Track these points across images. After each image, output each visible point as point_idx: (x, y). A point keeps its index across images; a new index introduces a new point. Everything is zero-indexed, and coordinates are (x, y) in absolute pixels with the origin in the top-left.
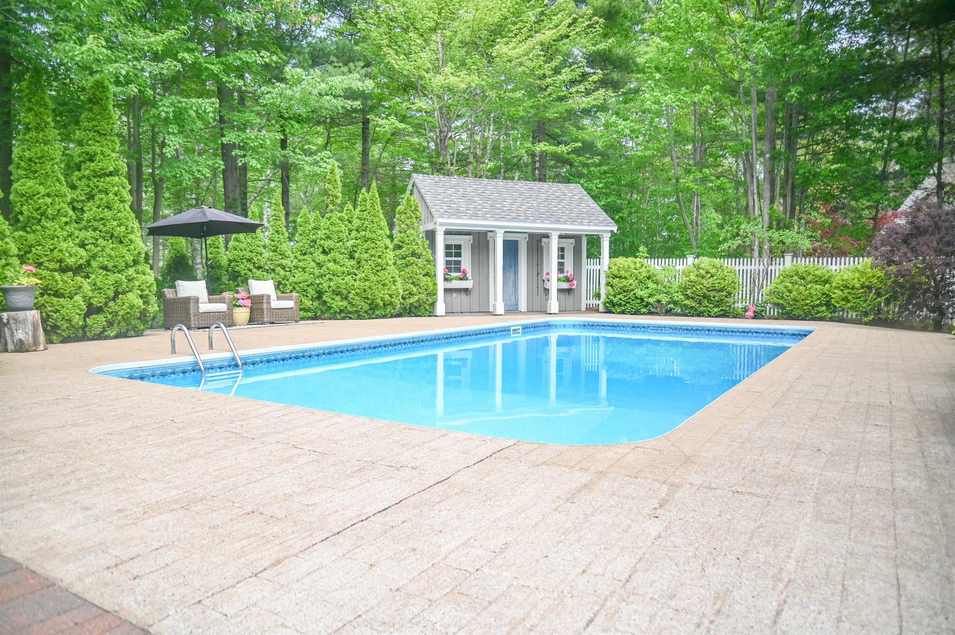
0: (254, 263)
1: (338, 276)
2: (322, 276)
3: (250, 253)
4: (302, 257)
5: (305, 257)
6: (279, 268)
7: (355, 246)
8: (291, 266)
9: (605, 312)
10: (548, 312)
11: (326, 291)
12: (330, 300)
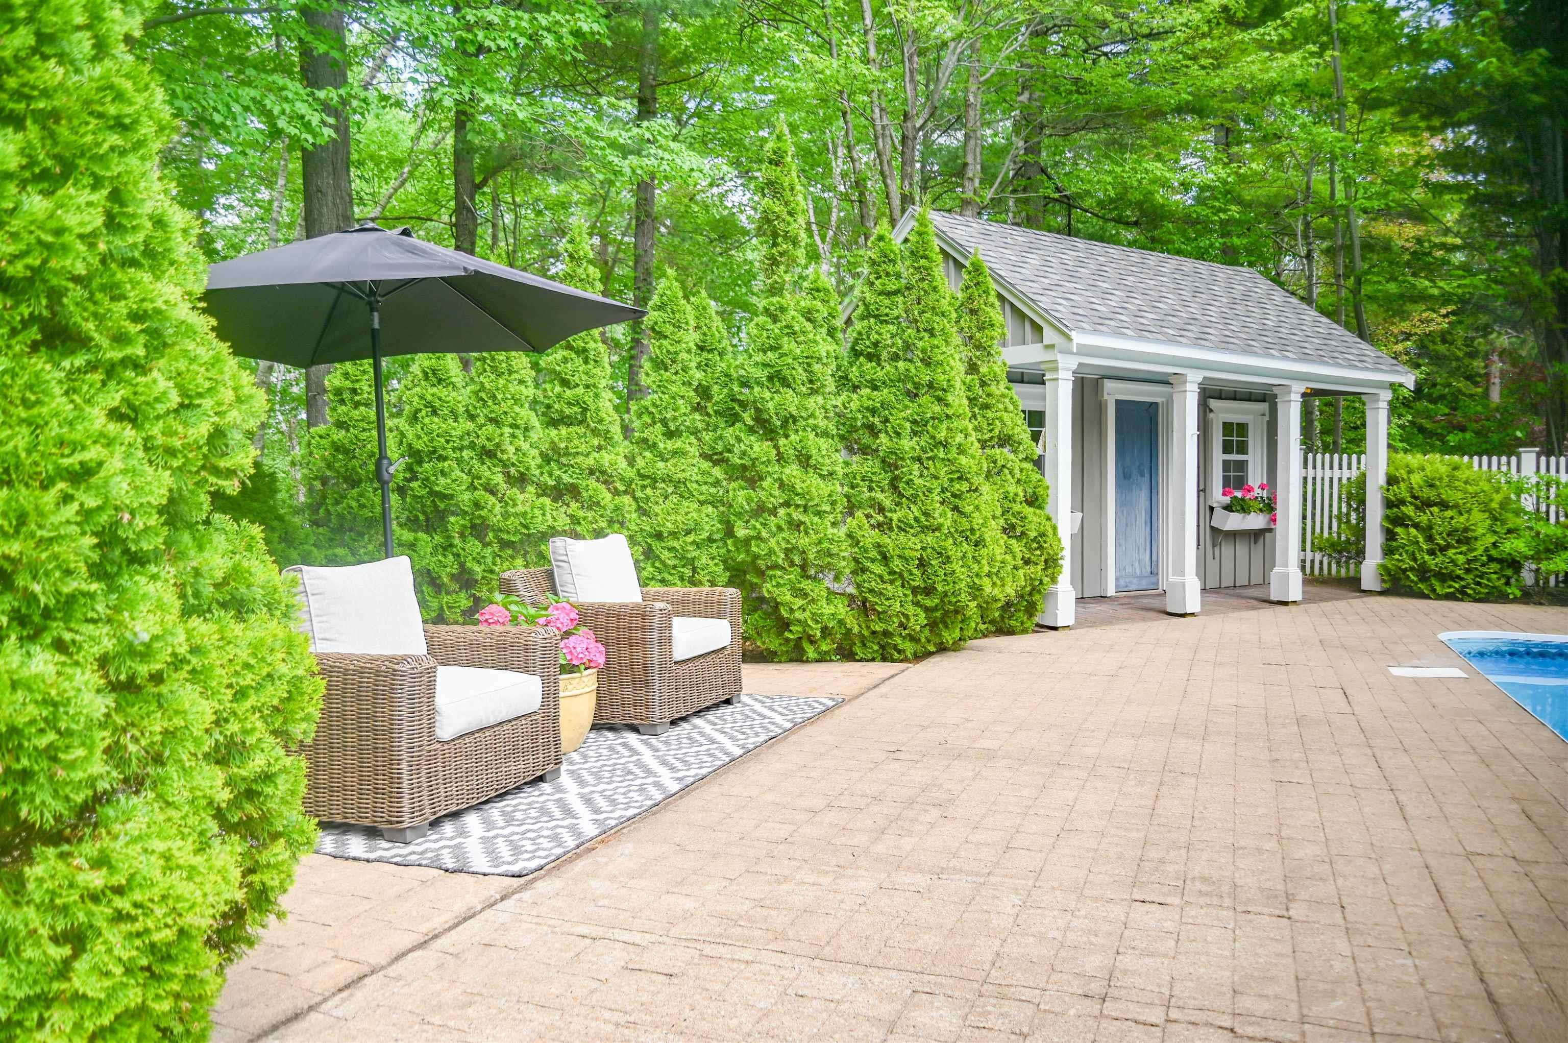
0: (505, 464)
1: (819, 514)
2: (761, 510)
3: (491, 428)
4: (670, 445)
5: (678, 444)
6: (592, 483)
7: (873, 411)
8: (631, 473)
9: (1382, 593)
10: (1274, 597)
11: (775, 567)
12: (788, 597)
